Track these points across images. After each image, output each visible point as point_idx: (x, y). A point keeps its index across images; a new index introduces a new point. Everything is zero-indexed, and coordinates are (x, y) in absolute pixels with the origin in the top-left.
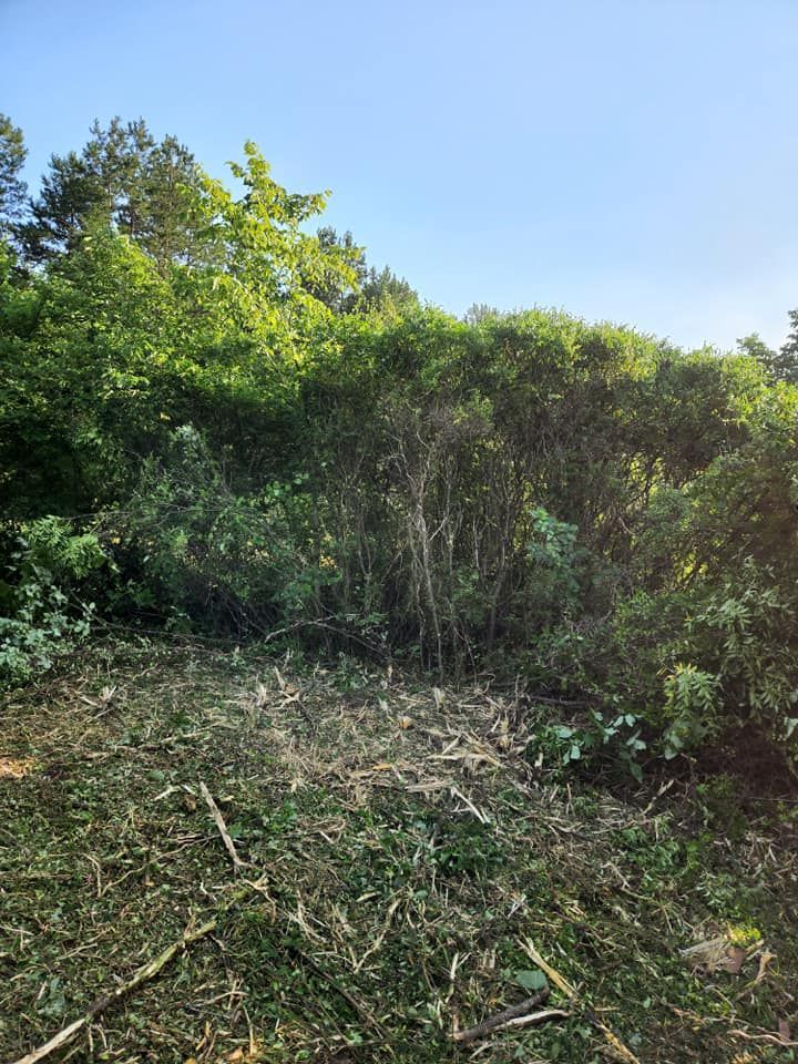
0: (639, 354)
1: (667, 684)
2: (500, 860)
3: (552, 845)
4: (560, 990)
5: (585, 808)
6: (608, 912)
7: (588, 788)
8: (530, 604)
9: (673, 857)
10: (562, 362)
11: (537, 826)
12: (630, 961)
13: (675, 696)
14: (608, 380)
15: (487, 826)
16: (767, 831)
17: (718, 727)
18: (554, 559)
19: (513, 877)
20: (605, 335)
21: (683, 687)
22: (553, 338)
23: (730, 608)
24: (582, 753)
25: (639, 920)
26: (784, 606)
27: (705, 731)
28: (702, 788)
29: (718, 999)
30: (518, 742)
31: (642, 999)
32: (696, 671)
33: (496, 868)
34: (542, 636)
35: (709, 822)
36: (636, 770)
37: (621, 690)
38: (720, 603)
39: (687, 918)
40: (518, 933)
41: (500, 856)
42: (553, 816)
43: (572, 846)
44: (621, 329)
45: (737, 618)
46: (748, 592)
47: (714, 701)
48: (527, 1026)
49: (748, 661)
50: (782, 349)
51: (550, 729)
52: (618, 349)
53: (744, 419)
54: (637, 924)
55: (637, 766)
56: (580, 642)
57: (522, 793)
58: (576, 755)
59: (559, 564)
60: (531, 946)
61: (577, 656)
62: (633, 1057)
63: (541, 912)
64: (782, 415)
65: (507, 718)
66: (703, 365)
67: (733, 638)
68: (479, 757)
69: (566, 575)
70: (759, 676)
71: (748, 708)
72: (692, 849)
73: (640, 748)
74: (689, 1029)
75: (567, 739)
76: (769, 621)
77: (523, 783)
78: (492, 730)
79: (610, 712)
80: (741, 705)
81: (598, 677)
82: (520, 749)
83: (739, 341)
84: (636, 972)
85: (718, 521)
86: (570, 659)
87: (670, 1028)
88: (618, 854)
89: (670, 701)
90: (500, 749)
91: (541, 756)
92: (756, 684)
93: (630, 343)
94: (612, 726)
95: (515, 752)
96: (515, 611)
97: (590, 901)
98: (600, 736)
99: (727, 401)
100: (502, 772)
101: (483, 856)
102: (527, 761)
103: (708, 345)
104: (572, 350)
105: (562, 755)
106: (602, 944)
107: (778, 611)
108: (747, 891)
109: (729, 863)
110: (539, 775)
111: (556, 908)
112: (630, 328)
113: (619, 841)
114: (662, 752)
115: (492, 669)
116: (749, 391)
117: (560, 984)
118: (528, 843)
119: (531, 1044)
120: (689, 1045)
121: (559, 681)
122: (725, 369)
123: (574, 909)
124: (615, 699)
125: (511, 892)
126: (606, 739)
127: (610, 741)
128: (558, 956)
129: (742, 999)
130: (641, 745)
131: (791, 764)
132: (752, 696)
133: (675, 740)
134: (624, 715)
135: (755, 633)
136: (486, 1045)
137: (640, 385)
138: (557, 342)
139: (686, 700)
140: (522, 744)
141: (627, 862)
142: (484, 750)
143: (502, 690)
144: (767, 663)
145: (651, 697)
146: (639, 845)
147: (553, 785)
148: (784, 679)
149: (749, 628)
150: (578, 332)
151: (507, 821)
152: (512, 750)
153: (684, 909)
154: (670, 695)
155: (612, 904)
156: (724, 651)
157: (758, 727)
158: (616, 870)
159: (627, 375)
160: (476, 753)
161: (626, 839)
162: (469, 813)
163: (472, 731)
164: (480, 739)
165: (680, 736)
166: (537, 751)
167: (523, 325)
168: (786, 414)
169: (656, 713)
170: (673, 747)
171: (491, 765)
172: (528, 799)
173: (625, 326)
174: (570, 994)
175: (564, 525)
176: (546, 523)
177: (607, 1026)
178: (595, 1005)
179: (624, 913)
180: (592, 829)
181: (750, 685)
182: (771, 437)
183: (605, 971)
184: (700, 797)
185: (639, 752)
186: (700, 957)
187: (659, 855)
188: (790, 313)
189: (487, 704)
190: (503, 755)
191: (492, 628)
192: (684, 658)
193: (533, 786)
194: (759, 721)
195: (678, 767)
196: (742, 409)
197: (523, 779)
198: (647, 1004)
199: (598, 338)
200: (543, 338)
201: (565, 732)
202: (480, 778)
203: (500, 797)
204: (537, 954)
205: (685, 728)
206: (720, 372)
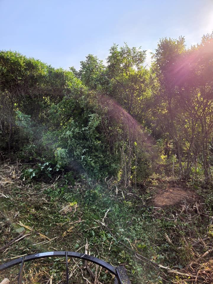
0: (43, 68)
1: (55, 153)
2: (12, 206)
3: (27, 198)
4: (28, 230)
5: (37, 187)
6: (42, 209)
7: (38, 183)
8: (20, 139)
9: (58, 192)
10: (20, 68)
11: (23, 195)
12: (47, 218)
13: (57, 155)
14: (35, 75)
15: (8, 199)
16: (79, 182)
17: (68, 161)
18: (25, 125)
19: (16, 208)
20: (32, 61)
21: (59, 153)
22: (16, 60)
23: (68, 133)
24: (36, 174)
25: (49, 208)
26: (80, 132)
27: (65, 163)
28: (65, 176)
29: (67, 218)
30: (18, 176)
31: (50, 224)
32: (62, 149)
33: (11, 208)
34: (24, 147)
35: (67, 183)
36: (49, 175)
37: (45, 157)
38: (66, 132)
39: (61, 204)
40: (17, 221)
41: (12, 205)
42: (28, 191)
43: (33, 197)
44: (37, 61)
45: (70, 135)
46: (72, 129)
47: (66, 155)
48: (19, 241)
49: (73, 145)
50: (79, 71)
51: (26, 170)
52: (36, 66)
53: (70, 87)
54: (49, 209)
55: (50, 174)
56: (34, 147)
57: (20, 188)
58: (34, 175)
59: (26, 127)
60: (20, 223)
61: (33, 150)
62: (46, 237)
63: (23, 214)
64: (77, 86)
65: (14, 171)
66: (60, 72)
67: (69, 140)
68: (5, 182)
69: (29, 130)
70: (76, 148)
71: (74, 156)
72: (62, 189)
73: (50, 170)
74: (60, 227)
75: (32, 172)
76: (77, 135)
77: (19, 186)
78: (10, 175)
79: (43, 163)
80: (73, 155)
81: (40, 155)
82: (18, 178)
83: (69, 68)
84: (48, 219)
85: (66, 113)
86: (32, 151)
87: (55, 228)
88: (45, 196)
89: (56, 157)
90: (13, 179)
91: (24, 178)
92: (75, 150)
93: (40, 64)
94: (43, 166)
95: (17, 178)
96: (15, 141)
97: (37, 208)
98: (40, 169)
99: (66, 82)
100: (13, 184)
101: (7, 206)
102: (21, 180)
103: (61, 68)
104: (23, 65)
105: (30, 176)
106: (40, 216)
107: (79, 133)
108: (74, 195)
109: (71, 191)
110: (24, 183)
111: (28, 212)
112: (40, 60)
113: (46, 192)
114: (56, 170)
115: (10, 159)
116: (70, 80)
117: (28, 228)
118: (21, 200)
119: (20, 244)
120: (60, 230)
121: (30, 158)
122: (65, 74)
123: (33, 211)
124: (44, 159)
125: (15, 212)
126: (42, 169)
127: (43, 170)
128: (28, 222)
129: (72, 216)
130: (51, 169)
131: (83, 166)
132: (75, 152)
133: (58, 166)
134: (46, 163)
135: (74, 138)
136: (7, 249)
137: (44, 77)
138: (18, 61)
139: (60, 156)
140: (19, 176)
141: (47, 196)
142: (7, 180)
143: (13, 164)
144: (78, 144)
145: (53, 157)
146: (50, 192)
147: (28, 184)
148: (81, 148)
149: (73, 137)
150: (24, 60)
151: (15, 196)
152: (16, 178)
153: (60, 203)
154: (56, 155)
155: (43, 207)
156: (68, 143)
157: (76, 159)
158: (44, 199)
159: (40, 74)
160: (5, 181)
161: (47, 192)
162: (3, 197)
163: (4, 176)
164: (6, 177)
165: (60, 165)
166: (23, 176)
167: (6, 55)
168: (78, 86)
169: (54, 161)
170: (58, 168)
171: (10, 183)
172: (21, 189)
173: (38, 60)
174: (31, 230)
175: (27, 115)
176: (21, 115)
177: (40, 233)
178: (37, 230)
179: (46, 208)
180: (39, 192)
181: (74, 150)
182: (75, 91)
183: (40, 222)
184: (65, 178)
185: (50, 171)
186: (63, 211)
187: (55, 193)
188: (81, 62)
189: (9, 168)
190: (14, 180)
191: (9, 147)
192: (59, 146)
193: (22, 186)
194: (76, 158)
195: (60, 172)
196: (70, 85)
197: (20, 185)
198: (50, 225)
199: (30, 62)
200: (13, 60)
201: (31, 170)
202: (6, 187)
203: (13, 191)
204: (22, 224)
205: (60, 163)
206: (64, 75)
